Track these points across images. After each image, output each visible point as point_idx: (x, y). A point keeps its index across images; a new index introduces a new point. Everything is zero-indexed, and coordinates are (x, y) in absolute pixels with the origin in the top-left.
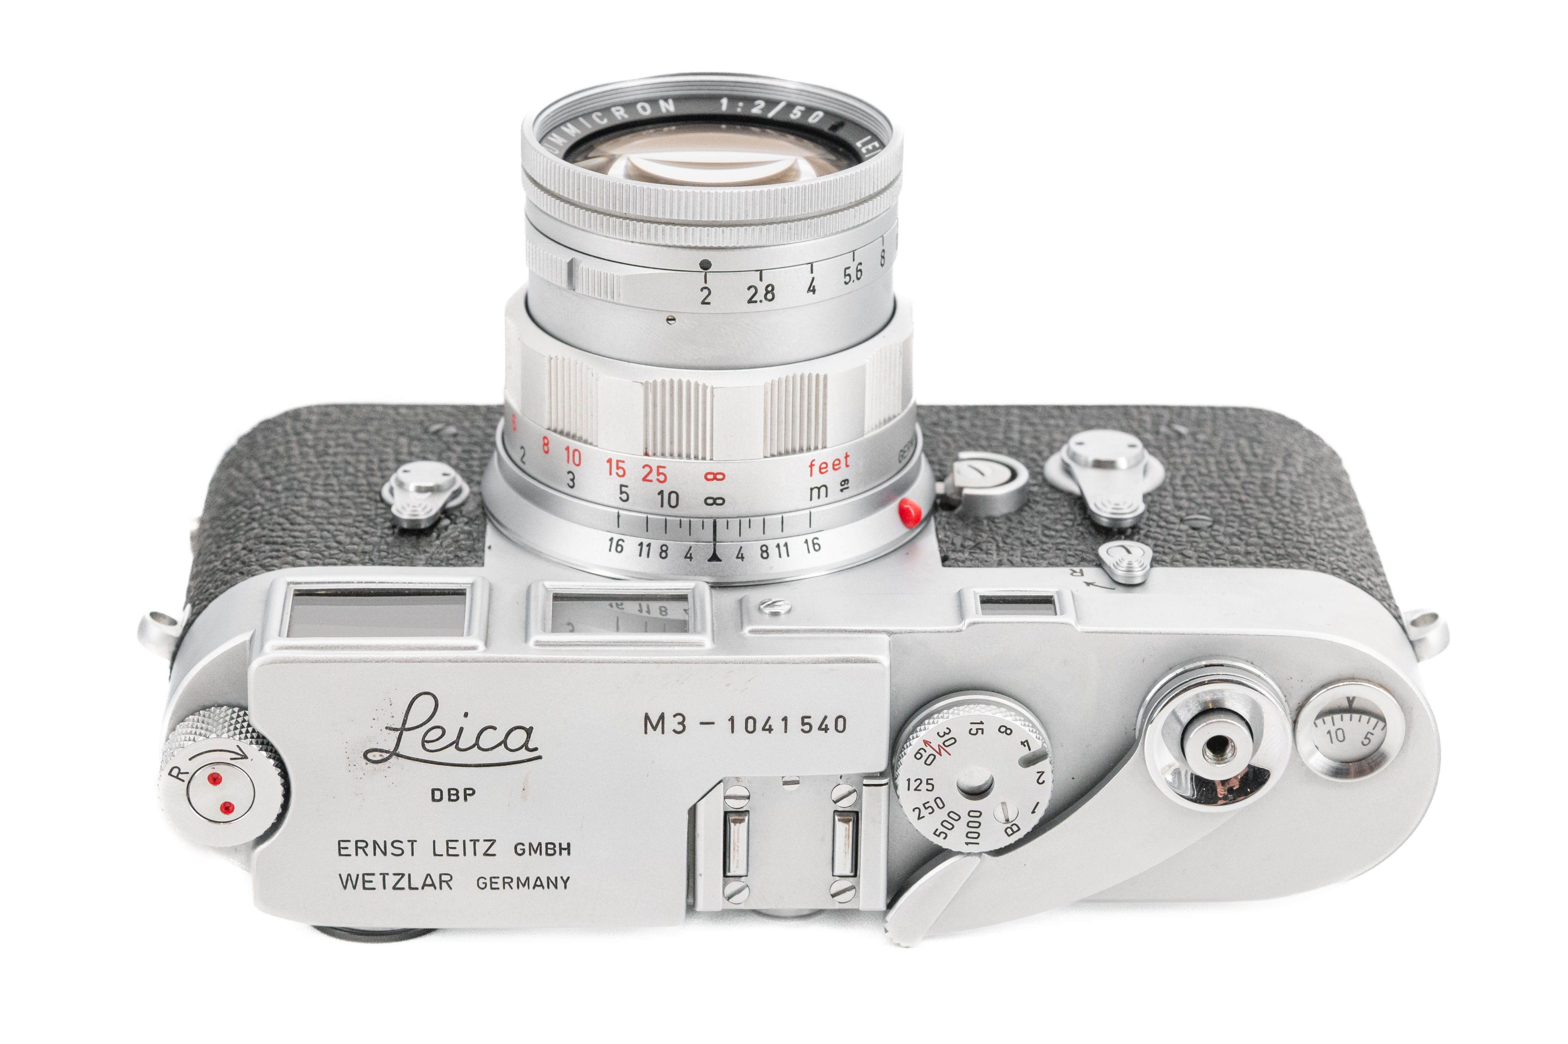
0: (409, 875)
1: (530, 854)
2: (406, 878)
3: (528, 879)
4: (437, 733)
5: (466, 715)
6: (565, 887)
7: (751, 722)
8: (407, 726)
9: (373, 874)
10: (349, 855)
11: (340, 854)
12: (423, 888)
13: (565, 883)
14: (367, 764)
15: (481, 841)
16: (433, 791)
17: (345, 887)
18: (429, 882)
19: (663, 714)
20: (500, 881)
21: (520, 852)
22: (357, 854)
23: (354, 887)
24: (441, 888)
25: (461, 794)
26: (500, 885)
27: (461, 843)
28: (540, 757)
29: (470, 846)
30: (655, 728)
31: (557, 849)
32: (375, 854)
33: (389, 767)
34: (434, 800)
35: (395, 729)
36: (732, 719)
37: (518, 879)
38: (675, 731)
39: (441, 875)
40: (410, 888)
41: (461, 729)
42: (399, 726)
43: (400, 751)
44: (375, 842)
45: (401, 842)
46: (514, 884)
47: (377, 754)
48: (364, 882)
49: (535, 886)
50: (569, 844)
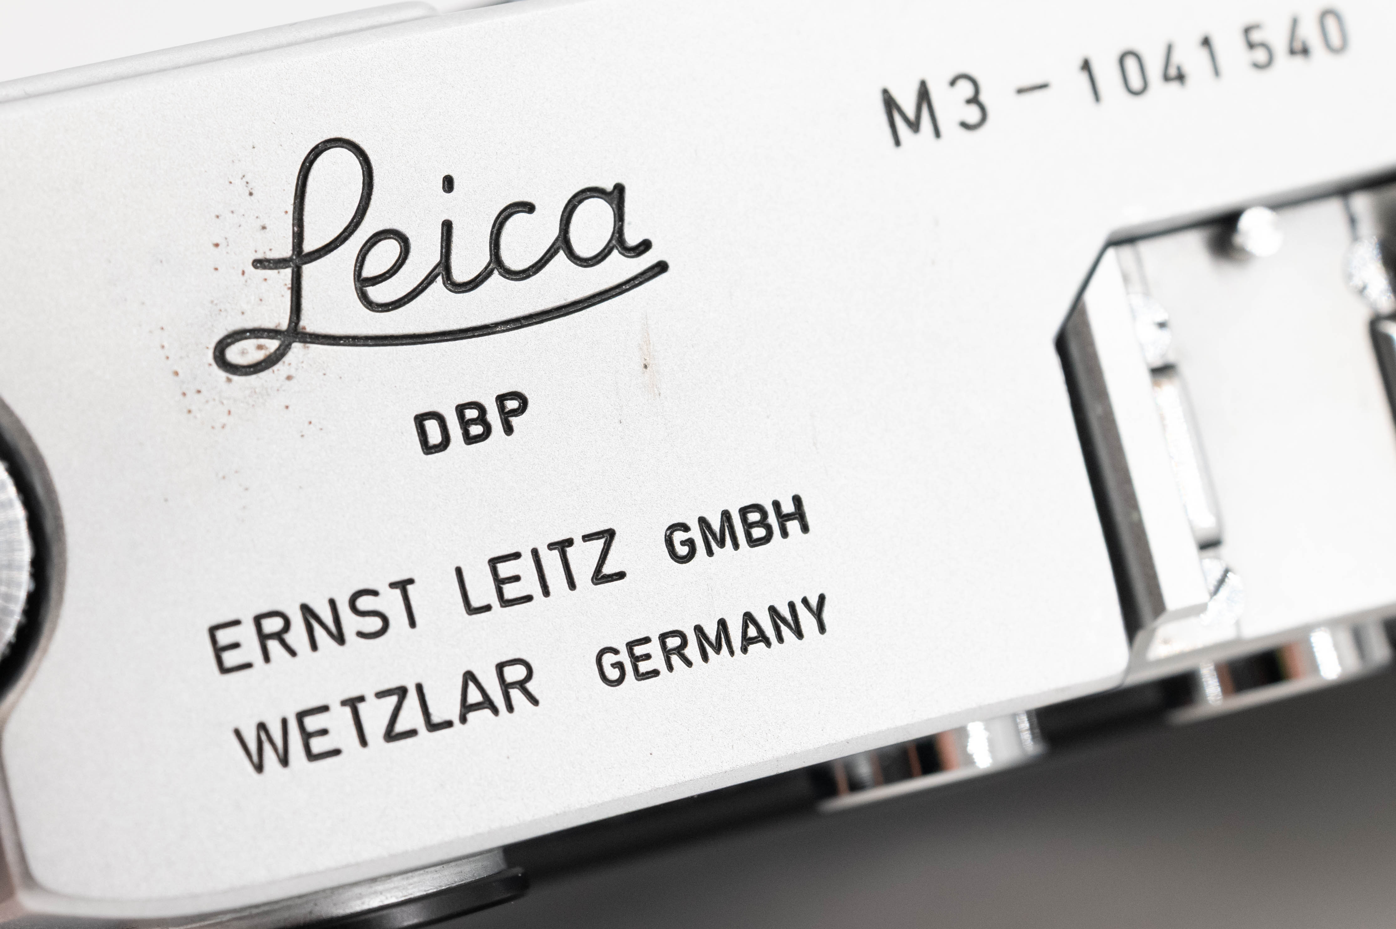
0: (419, 688)
1: (710, 552)
2: (412, 699)
3: (722, 624)
4: (389, 250)
5: (448, 184)
6: (822, 629)
7: (1131, 64)
8: (309, 246)
9: (325, 709)
10: (248, 666)
11: (224, 670)
12: (463, 720)
13: (818, 613)
14: (229, 380)
15: (578, 541)
16: (420, 420)
17: (259, 768)
18: (474, 696)
19: (923, 84)
20: (654, 648)
21: (683, 551)
22: (267, 659)
23: (284, 761)
24: (510, 708)
25: (493, 416)
26: (658, 662)
27: (527, 559)
28: (661, 267)
29: (551, 560)
30: (914, 126)
31: (772, 519)
32: (314, 647)
33: (289, 378)
34: (428, 449)
35: (278, 264)
36: (1086, 66)
37: (699, 630)
38: (964, 125)
39: (500, 667)
40: (433, 727)
41: (447, 227)
42: (286, 251)
43: (309, 323)
44: (306, 610)
45: (375, 593)
46: (692, 651)
47: (249, 344)
48: (307, 736)
49: (747, 642)
50: (797, 500)
